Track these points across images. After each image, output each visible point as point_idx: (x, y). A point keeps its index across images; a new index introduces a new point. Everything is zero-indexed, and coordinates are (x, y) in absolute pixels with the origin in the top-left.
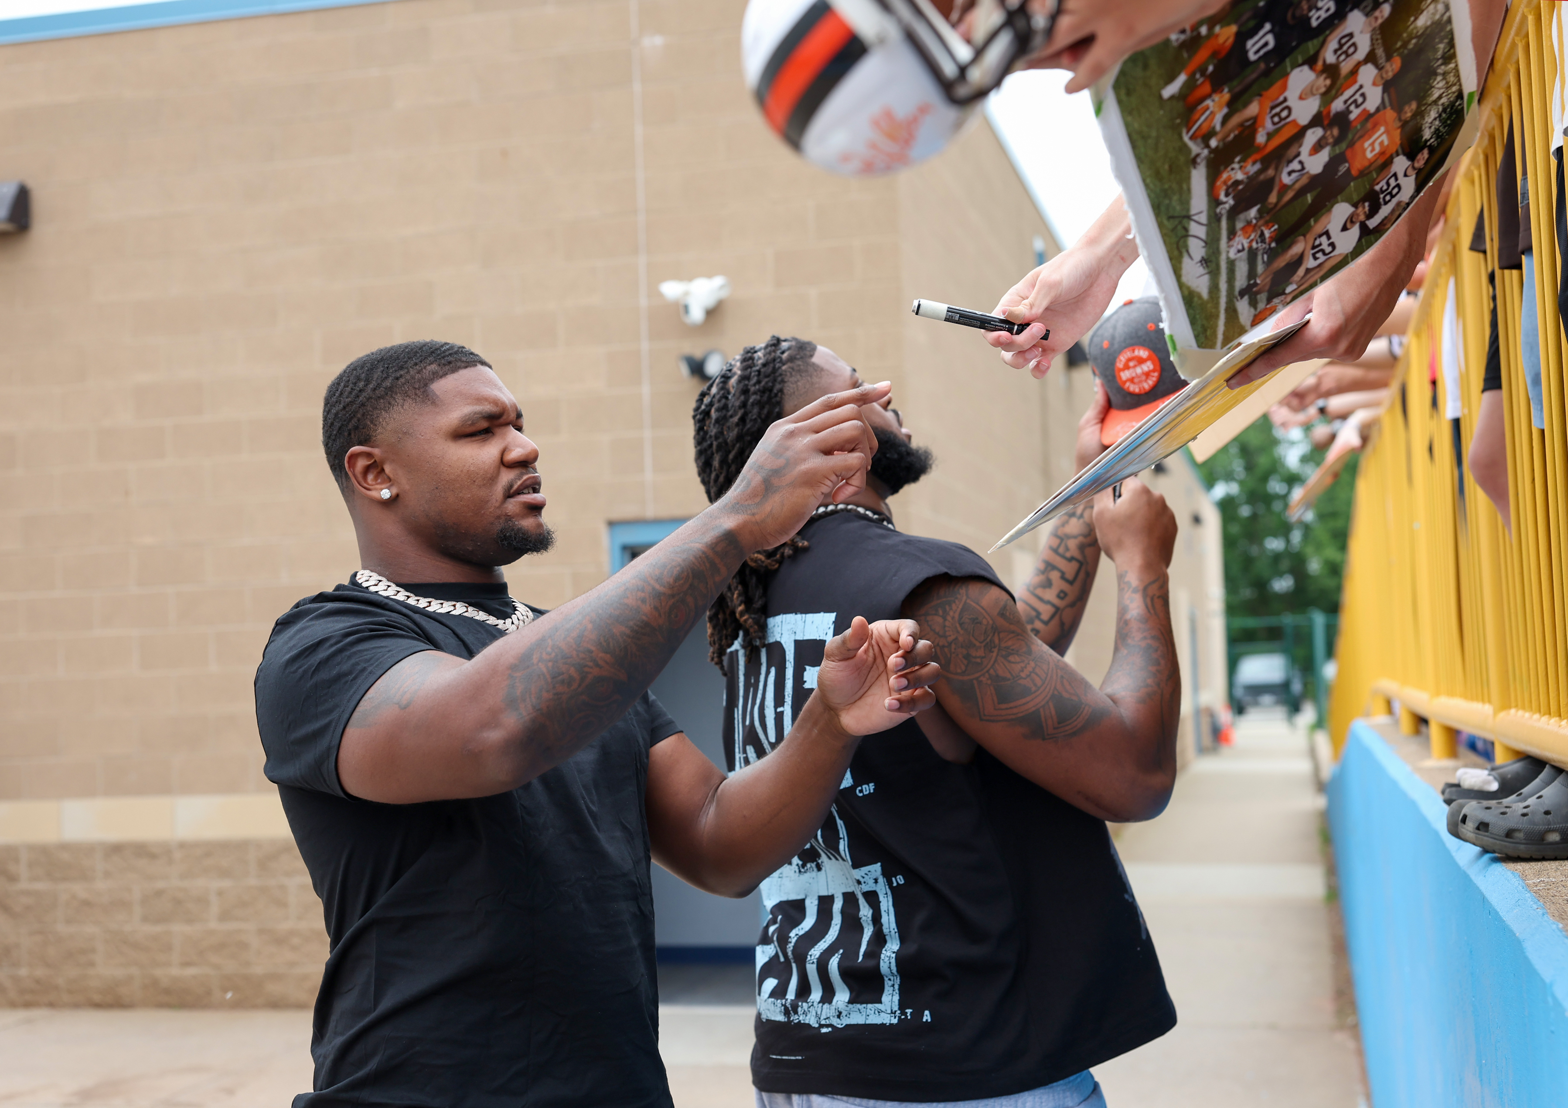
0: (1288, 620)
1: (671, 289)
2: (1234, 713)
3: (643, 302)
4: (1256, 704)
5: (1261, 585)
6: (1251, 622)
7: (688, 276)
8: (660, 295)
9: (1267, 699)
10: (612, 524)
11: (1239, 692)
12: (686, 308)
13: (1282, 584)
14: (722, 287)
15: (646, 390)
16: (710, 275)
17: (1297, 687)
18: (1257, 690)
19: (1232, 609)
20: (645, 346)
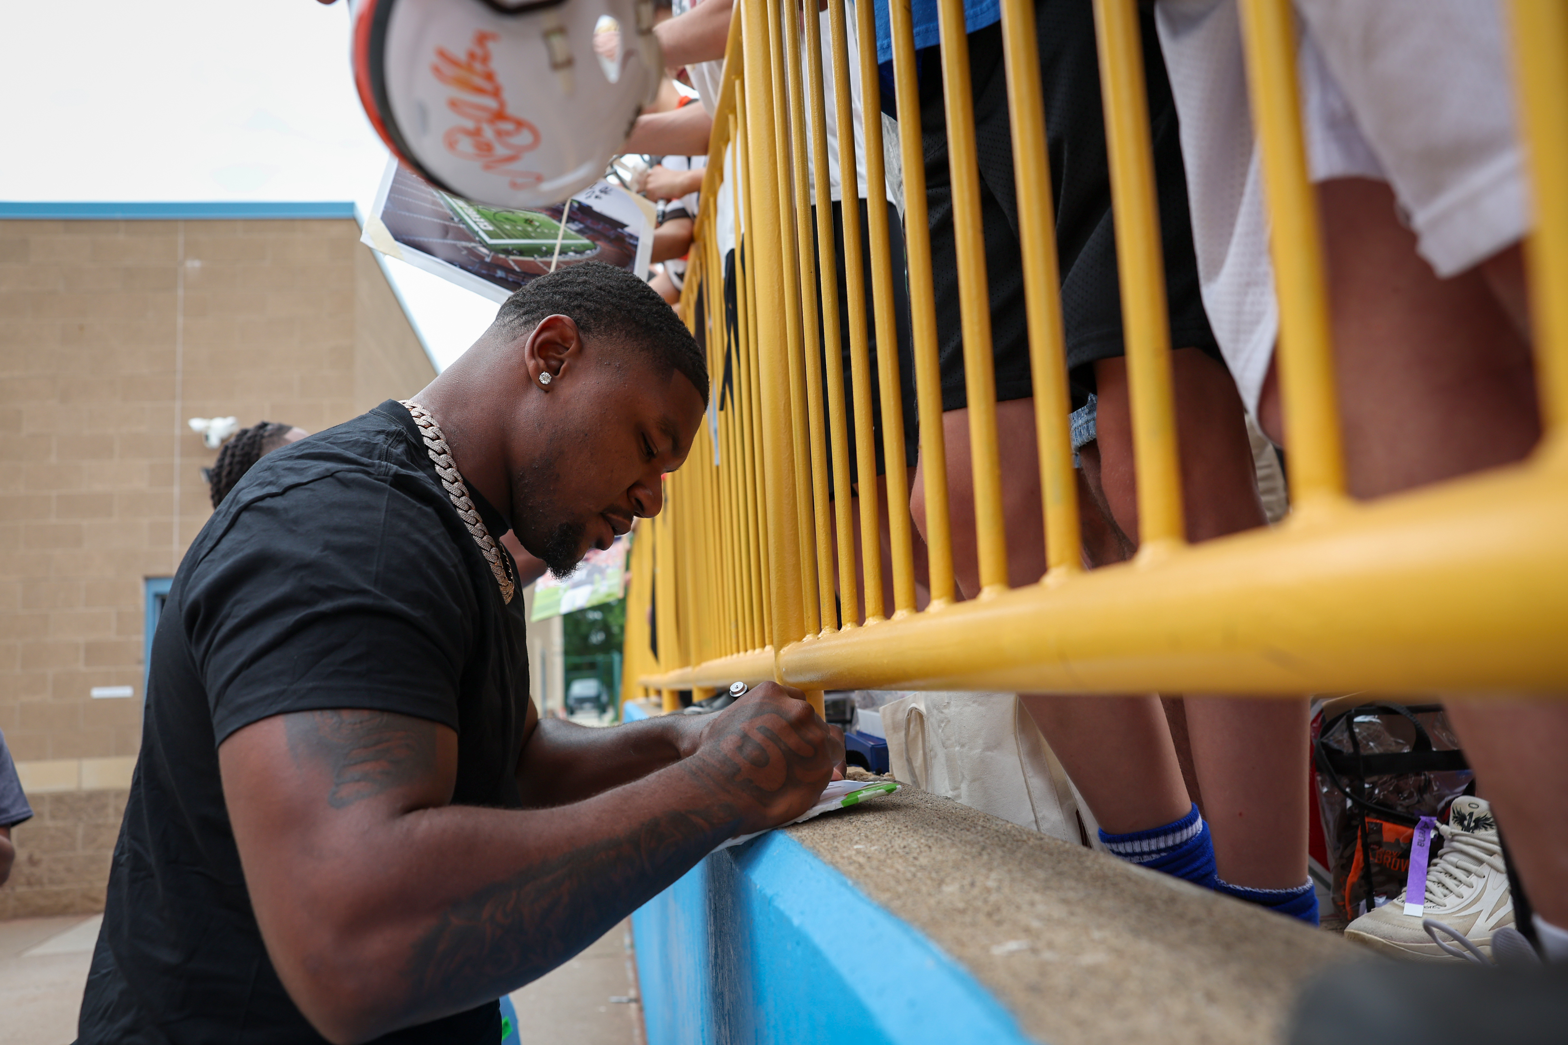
0: (600, 658)
1: (197, 424)
2: (568, 714)
3: (177, 432)
4: (581, 708)
5: (586, 638)
6: (577, 660)
7: (208, 415)
8: (189, 428)
9: (587, 706)
10: (148, 579)
11: (571, 702)
12: (207, 438)
13: (597, 638)
14: (233, 425)
15: (176, 490)
16: (224, 416)
17: (604, 698)
18: (582, 701)
19: (567, 653)
20: (177, 461)
